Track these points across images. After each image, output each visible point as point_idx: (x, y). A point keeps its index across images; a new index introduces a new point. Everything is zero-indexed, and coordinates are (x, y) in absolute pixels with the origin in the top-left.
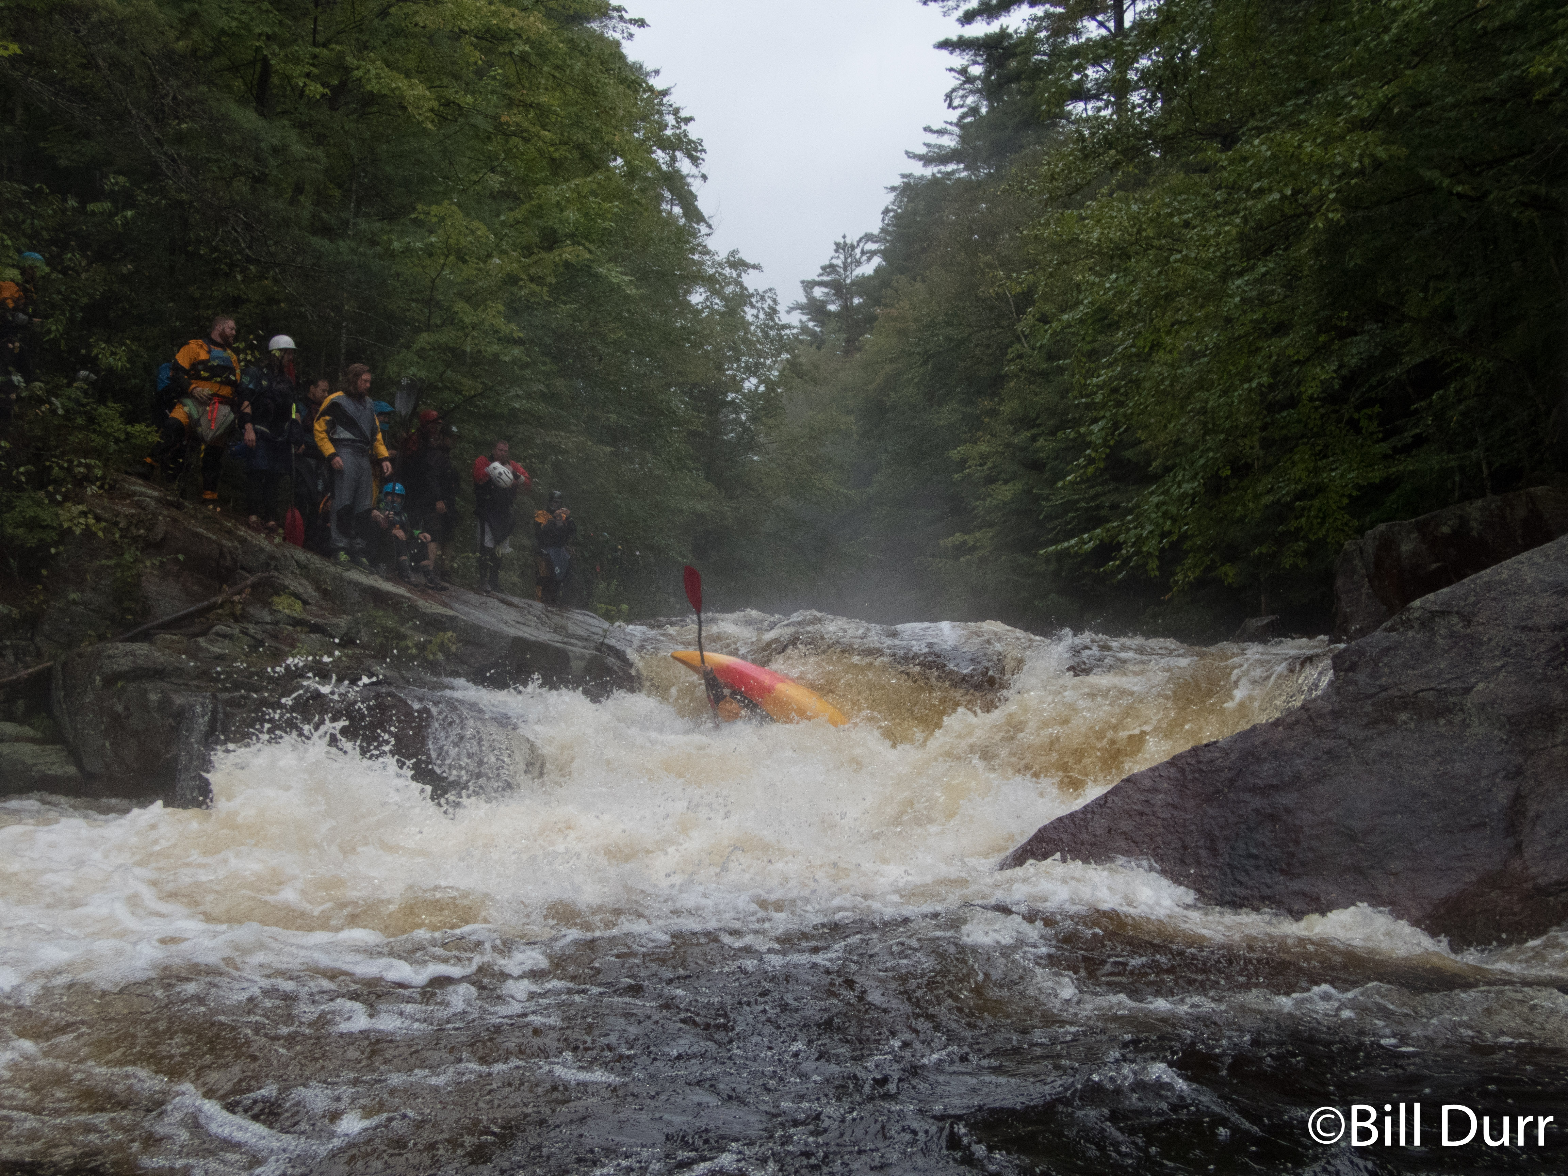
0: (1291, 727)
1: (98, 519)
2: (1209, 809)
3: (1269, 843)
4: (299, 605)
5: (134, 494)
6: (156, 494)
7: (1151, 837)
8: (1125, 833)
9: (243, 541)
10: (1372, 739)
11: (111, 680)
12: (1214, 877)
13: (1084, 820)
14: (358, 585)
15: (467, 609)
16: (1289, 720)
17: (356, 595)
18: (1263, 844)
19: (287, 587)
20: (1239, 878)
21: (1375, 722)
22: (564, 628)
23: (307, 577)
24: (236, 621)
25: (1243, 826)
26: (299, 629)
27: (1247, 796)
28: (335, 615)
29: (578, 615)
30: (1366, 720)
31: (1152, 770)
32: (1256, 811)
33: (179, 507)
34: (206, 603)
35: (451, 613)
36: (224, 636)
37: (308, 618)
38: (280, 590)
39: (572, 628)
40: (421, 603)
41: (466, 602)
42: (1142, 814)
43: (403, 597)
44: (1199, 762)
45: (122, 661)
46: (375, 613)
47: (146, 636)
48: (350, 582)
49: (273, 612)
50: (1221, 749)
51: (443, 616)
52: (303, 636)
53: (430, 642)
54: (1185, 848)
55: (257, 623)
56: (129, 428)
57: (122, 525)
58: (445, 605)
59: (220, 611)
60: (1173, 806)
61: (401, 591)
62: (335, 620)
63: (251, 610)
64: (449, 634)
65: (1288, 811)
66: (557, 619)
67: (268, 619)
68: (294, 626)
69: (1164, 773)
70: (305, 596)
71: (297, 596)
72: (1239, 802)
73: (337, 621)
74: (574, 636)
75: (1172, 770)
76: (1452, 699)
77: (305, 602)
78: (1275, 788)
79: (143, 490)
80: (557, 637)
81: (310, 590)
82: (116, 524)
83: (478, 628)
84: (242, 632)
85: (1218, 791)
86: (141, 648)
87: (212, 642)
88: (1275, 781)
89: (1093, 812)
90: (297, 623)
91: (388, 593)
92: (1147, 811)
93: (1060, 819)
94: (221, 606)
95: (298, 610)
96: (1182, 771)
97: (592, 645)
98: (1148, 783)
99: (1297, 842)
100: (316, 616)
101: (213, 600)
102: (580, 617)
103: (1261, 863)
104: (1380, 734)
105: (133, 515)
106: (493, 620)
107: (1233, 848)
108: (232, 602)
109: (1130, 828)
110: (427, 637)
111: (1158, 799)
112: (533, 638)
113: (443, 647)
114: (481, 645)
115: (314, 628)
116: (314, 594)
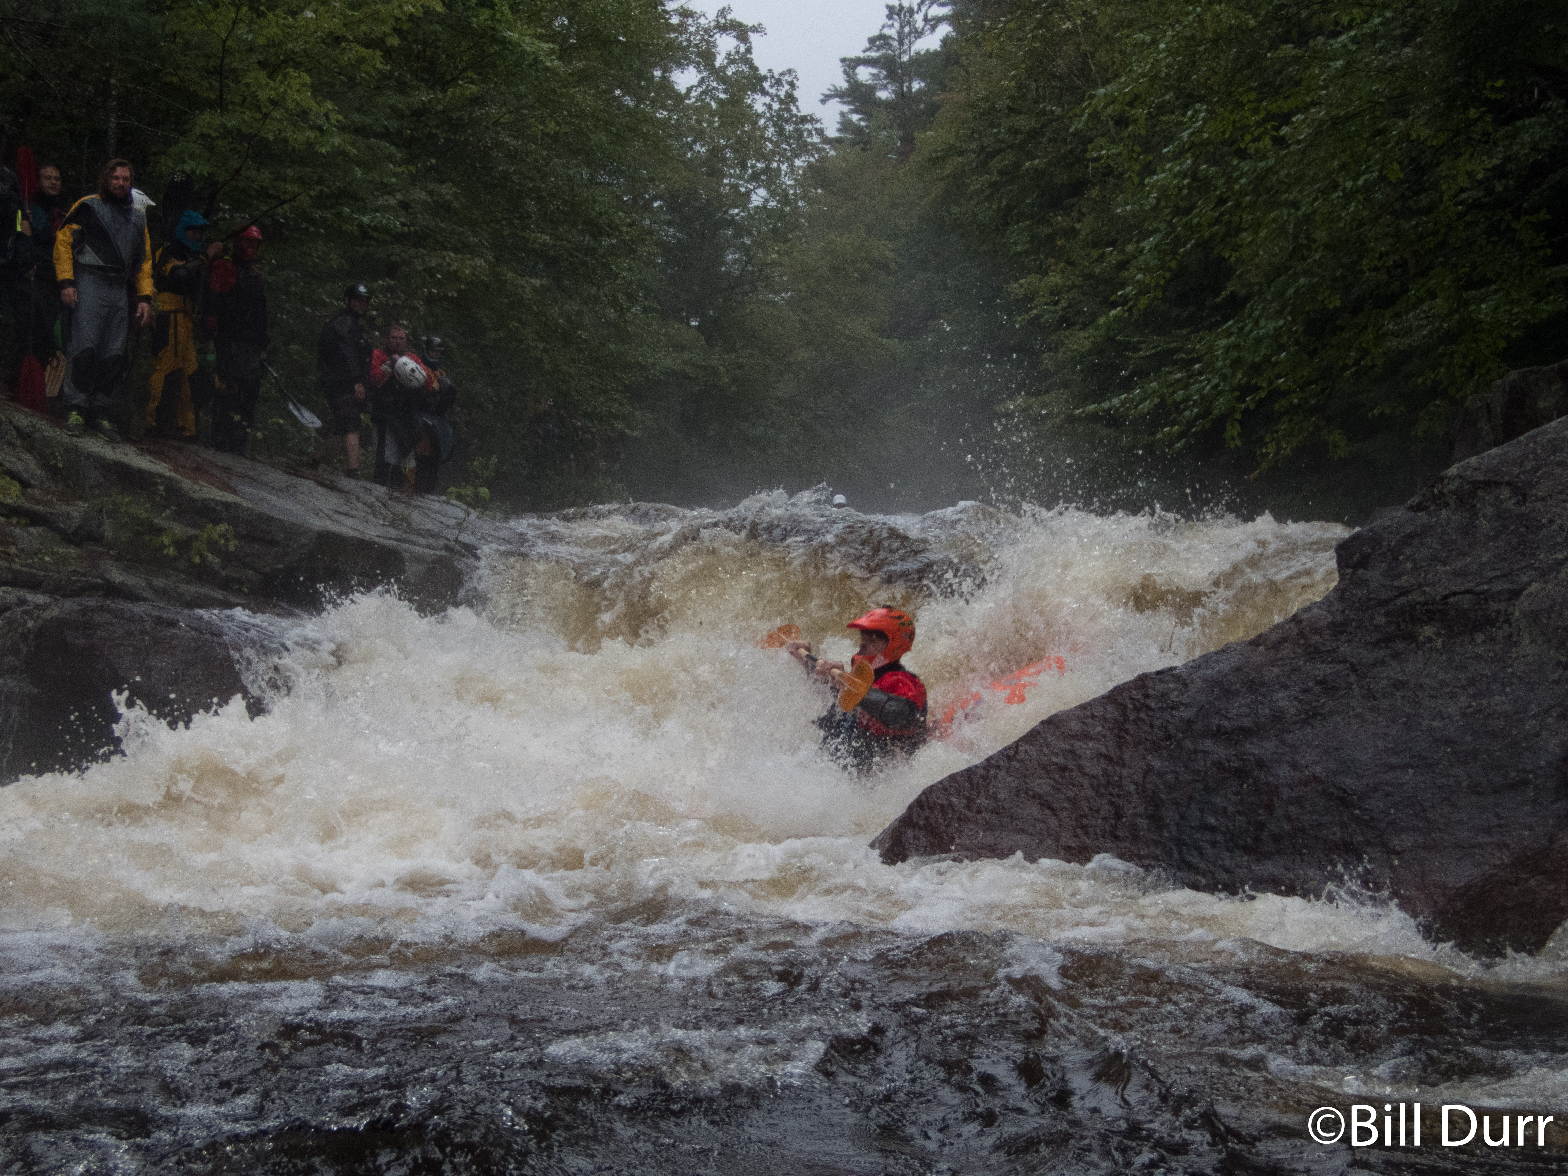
0: (1276, 646)
2: (1156, 763)
3: (1231, 809)
7: (1073, 801)
8: (1038, 796)
10: (1383, 662)
13: (985, 778)
14: (100, 461)
16: (1273, 637)
17: (97, 474)
18: (1224, 811)
20: (1189, 858)
21: (1387, 640)
23: (30, 449)
25: (1199, 786)
26: (14, 520)
27: (1208, 744)
28: (67, 503)
30: (1376, 636)
31: (1083, 707)
32: (1218, 764)
35: (228, 497)
37: (28, 505)
39: (420, 521)
42: (1063, 769)
44: (1147, 696)
46: (119, 499)
50: (1178, 678)
52: (17, 531)
53: (196, 537)
54: (1118, 816)
60: (1108, 759)
61: (162, 468)
65: (1261, 764)
68: (8, 516)
69: (1099, 711)
71: (12, 475)
72: (1196, 752)
73: (68, 509)
75: (1109, 708)
76: (1494, 606)
77: (25, 484)
78: (1247, 733)
81: (32, 465)
83: (268, 520)
85: (1169, 737)
88: (1247, 723)
89: (998, 767)
90: (11, 512)
92: (1071, 764)
93: (952, 777)
95: (13, 494)
96: (1123, 709)
97: (441, 542)
98: (1075, 726)
99: (1270, 808)
100: (39, 502)
103: (1219, 838)
104: (1396, 656)
107: (1182, 817)
109: (1048, 789)
110: (192, 532)
111: (1087, 749)
112: (351, 533)
113: (212, 545)
114: (272, 543)
115: (35, 519)
116: (39, 472)
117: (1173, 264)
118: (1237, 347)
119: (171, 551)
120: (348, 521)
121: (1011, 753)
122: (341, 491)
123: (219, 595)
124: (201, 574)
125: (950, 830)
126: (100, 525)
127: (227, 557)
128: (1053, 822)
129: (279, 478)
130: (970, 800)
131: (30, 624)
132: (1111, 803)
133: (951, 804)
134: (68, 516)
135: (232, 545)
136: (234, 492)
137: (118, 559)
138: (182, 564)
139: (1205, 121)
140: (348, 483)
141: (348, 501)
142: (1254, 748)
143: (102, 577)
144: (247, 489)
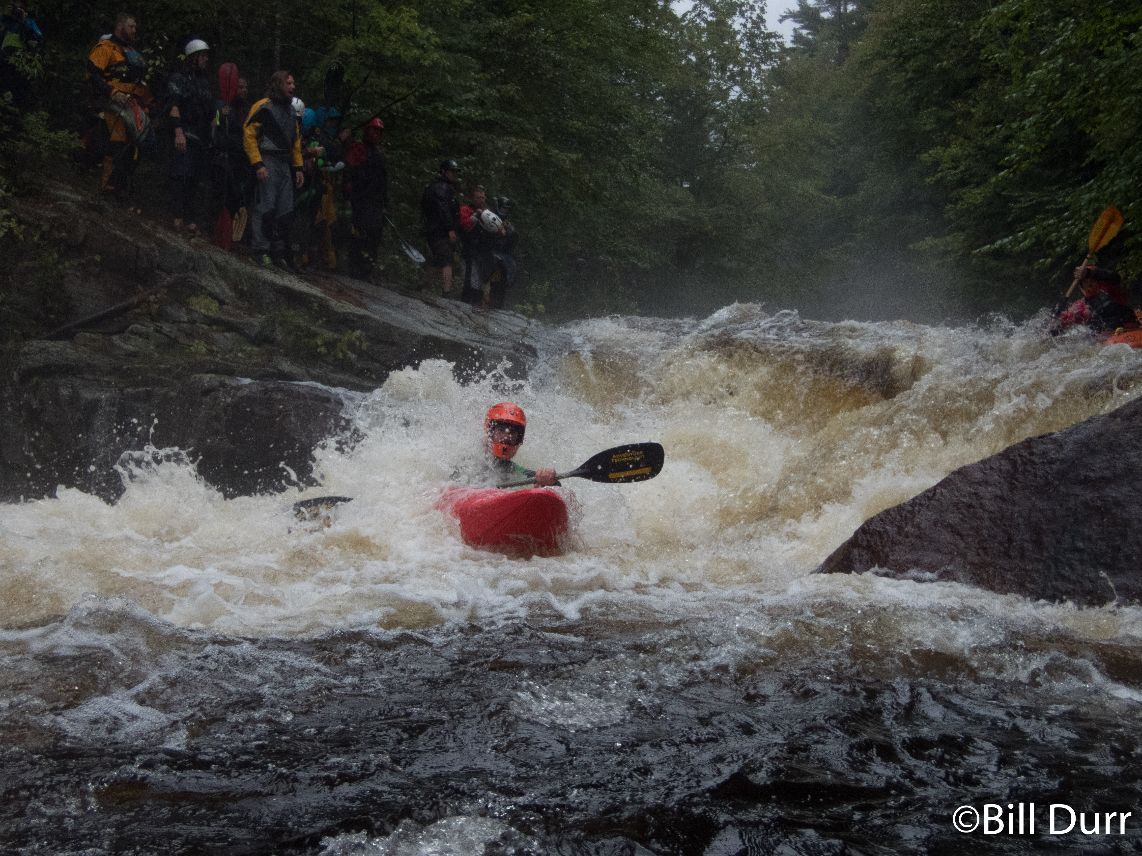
0: (1129, 418)
1: (20, 222)
2: (1038, 503)
3: (1095, 536)
4: (215, 306)
5: (58, 198)
6: (79, 198)
7: (977, 530)
8: (951, 526)
9: (161, 243)
11: (27, 375)
12: (1038, 571)
13: (911, 512)
14: (273, 286)
15: (384, 309)
16: (1127, 412)
17: (271, 295)
18: (1090, 537)
19: (203, 288)
20: (1063, 572)
22: (484, 327)
23: (225, 277)
24: (153, 319)
25: (1071, 520)
26: (214, 328)
27: (1077, 489)
28: (251, 315)
29: (503, 316)
31: (983, 462)
32: (1085, 504)
33: (99, 210)
34: (124, 303)
35: (361, 312)
36: (140, 335)
37: (224, 317)
38: (197, 290)
39: (495, 329)
40: (333, 303)
41: (386, 303)
42: (970, 506)
43: (315, 297)
44: (1032, 454)
45: (37, 357)
46: (286, 313)
47: (68, 335)
48: (265, 283)
49: (189, 311)
50: (1055, 441)
51: (354, 315)
52: (217, 335)
53: (339, 340)
54: (1010, 541)
55: (174, 322)
56: (52, 135)
57: (45, 227)
58: (360, 305)
59: (137, 311)
60: (1003, 499)
61: (316, 291)
62: (247, 319)
63: (169, 310)
64: (358, 333)
65: (1118, 504)
66: (480, 319)
67: (185, 318)
68: (210, 325)
69: (996, 465)
70: (222, 296)
71: (213, 296)
72: (1068, 495)
73: (249, 319)
74: (494, 337)
75: (1003, 462)
77: (221, 302)
78: (1107, 481)
79: (68, 194)
80: (476, 337)
81: (227, 289)
82: (39, 227)
83: (390, 328)
84: (156, 330)
85: (1048, 484)
86: (58, 346)
87: (125, 340)
88: (1107, 473)
89: (921, 505)
90: (212, 322)
91: (301, 293)
92: (975, 503)
93: (887, 512)
94: (138, 306)
95: (213, 309)
96: (1014, 463)
97: (510, 344)
98: (978, 475)
99: (1124, 536)
100: (231, 315)
101: (130, 301)
102: (506, 318)
103: (1086, 557)
105: (54, 219)
106: (410, 320)
107: (1058, 542)
108: (148, 302)
109: (957, 520)
110: (336, 336)
111: (987, 492)
112: (447, 337)
113: (351, 346)
114: (392, 344)
115: (229, 327)
116: (231, 294)
117: (1047, 137)
118: (1097, 200)
119: (322, 350)
120: (445, 329)
121: (930, 495)
122: (438, 307)
123: (356, 380)
124: (343, 366)
125: (887, 549)
126: (273, 331)
127: (361, 355)
128: (962, 545)
129: (396, 298)
130: (900, 529)
131: (229, 400)
132: (1006, 532)
133: (886, 531)
134: (252, 325)
135: (364, 346)
136: (366, 308)
137: (286, 355)
138: (330, 359)
139: (1073, 30)
140: (443, 302)
141: (444, 315)
142: (1113, 492)
143: (275, 367)
144: (375, 306)
